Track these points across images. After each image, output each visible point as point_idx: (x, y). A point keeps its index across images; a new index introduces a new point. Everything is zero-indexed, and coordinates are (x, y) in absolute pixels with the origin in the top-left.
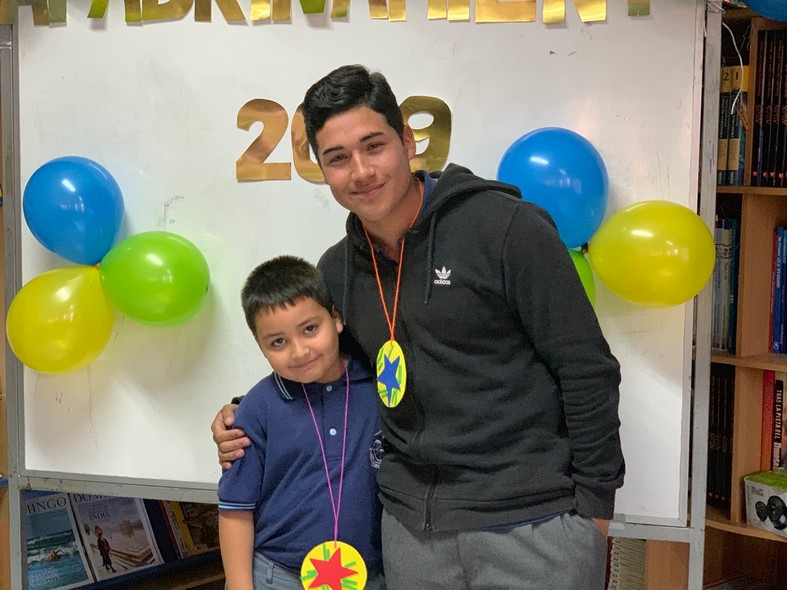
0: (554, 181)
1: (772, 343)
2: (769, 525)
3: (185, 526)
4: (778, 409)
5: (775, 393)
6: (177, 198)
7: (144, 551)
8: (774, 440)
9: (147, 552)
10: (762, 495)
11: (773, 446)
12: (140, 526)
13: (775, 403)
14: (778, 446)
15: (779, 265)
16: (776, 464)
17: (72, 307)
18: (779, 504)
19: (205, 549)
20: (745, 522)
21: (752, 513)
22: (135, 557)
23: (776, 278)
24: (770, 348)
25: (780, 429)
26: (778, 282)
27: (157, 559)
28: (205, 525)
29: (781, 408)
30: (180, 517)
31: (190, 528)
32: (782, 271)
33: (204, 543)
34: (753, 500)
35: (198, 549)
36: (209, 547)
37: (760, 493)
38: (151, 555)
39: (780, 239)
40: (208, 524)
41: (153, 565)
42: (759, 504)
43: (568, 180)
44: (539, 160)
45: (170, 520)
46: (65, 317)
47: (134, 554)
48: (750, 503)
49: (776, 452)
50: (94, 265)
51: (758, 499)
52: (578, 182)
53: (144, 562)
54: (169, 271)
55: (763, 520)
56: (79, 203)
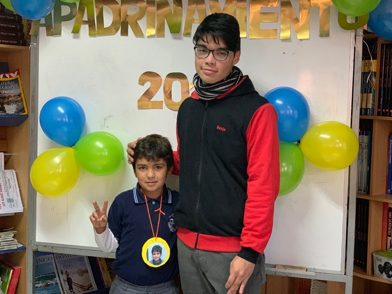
0: (285, 112)
1: (387, 190)
2: (384, 275)
3: (108, 272)
4: (390, 221)
5: (388, 213)
6: (110, 116)
7: (88, 283)
9: (90, 284)
12: (87, 272)
13: (388, 218)
14: (389, 238)
16: (389, 247)
17: (61, 166)
18: (389, 266)
20: (373, 274)
21: (377, 271)
23: (389, 159)
24: (386, 192)
25: (391, 230)
26: (390, 161)
27: (95, 288)
30: (106, 268)
31: (110, 273)
37: (380, 260)
39: (391, 140)
42: (380, 265)
43: (291, 111)
45: (101, 269)
46: (57, 170)
47: (84, 285)
48: (376, 265)
49: (389, 241)
50: (71, 146)
51: (380, 263)
52: (296, 112)
53: (88, 289)
54: (105, 150)
55: (382, 273)
56: (65, 118)
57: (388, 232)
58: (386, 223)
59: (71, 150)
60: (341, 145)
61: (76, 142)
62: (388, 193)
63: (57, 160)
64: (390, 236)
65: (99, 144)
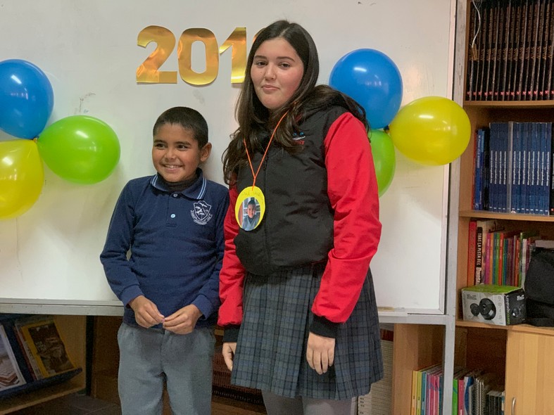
0: (371, 83)
1: (473, 204)
2: (481, 318)
3: (39, 357)
4: (479, 246)
5: (477, 236)
6: (90, 95)
7: (11, 375)
8: (476, 266)
9: (13, 376)
10: (476, 299)
11: (475, 270)
12: (6, 357)
13: (477, 242)
14: (479, 269)
15: (479, 154)
16: (478, 281)
17: (15, 170)
18: (488, 303)
19: (53, 373)
20: (462, 318)
21: (467, 312)
22: (6, 379)
23: (476, 162)
24: (472, 207)
25: (481, 258)
26: (478, 164)
27: (21, 381)
28: (52, 357)
29: (481, 245)
30: (34, 351)
31: (42, 358)
32: (481, 157)
33: (54, 369)
34: (468, 303)
35: (49, 373)
36: (56, 372)
37: (474, 297)
38: (17, 378)
39: (479, 137)
40: (54, 356)
41: (19, 384)
42: (473, 306)
43: (380, 83)
44: (360, 69)
45: (27, 353)
46: (11, 177)
47: (4, 377)
48: (465, 306)
49: (478, 273)
50: (32, 139)
51: (473, 302)
52: (387, 85)
53: (12, 383)
54: (94, 143)
55: (476, 314)
56: (24, 93)
57: (476, 261)
58: (474, 249)
59: (32, 144)
60: (449, 128)
61: (41, 131)
62: (475, 209)
63: (8, 161)
64: (480, 266)
65: (82, 134)
